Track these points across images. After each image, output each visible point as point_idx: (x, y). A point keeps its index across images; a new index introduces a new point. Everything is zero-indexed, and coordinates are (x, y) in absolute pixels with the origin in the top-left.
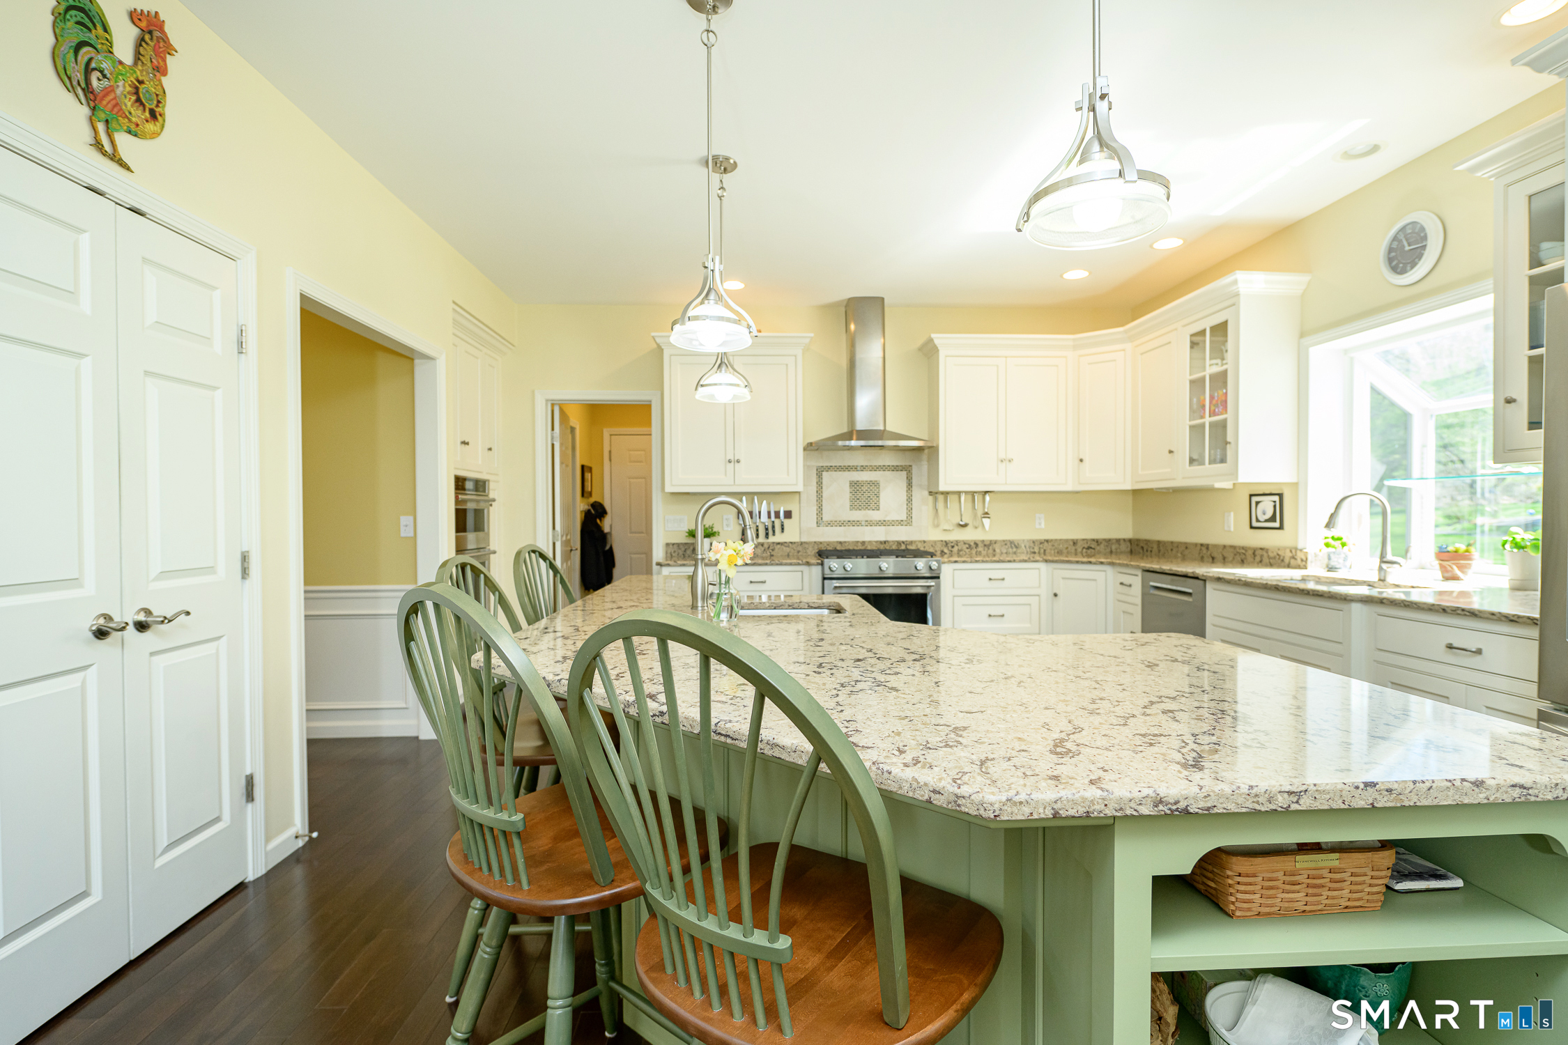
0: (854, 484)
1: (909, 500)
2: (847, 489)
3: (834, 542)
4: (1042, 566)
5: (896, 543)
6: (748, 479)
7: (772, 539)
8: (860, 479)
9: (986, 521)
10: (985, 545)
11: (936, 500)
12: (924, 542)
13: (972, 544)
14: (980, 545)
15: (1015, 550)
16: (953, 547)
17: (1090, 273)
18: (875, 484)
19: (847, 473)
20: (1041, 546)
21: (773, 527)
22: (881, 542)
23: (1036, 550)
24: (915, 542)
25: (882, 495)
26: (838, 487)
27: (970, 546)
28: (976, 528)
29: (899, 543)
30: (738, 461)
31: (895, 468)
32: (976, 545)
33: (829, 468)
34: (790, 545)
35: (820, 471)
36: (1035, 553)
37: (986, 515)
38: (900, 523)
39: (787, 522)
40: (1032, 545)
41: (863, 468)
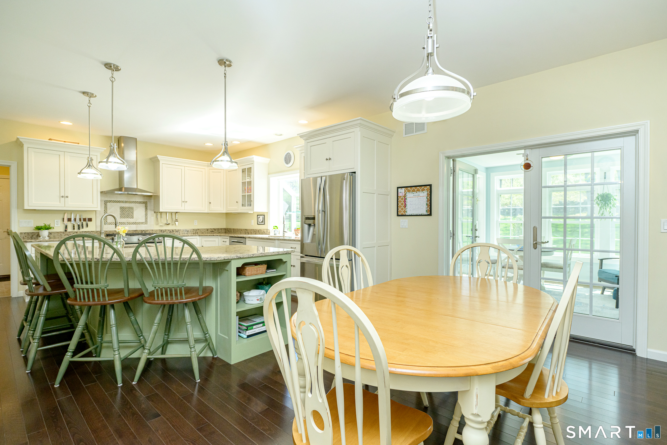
0: (121, 208)
1: (146, 215)
2: (119, 210)
3: (113, 231)
4: (198, 237)
5: (141, 231)
6: (72, 204)
7: (81, 230)
8: (125, 206)
9: (177, 223)
10: (176, 231)
11: (157, 215)
12: (153, 230)
13: (171, 231)
14: (174, 231)
15: (187, 232)
16: (164, 232)
18: (132, 208)
19: (118, 204)
20: (196, 231)
21: (82, 225)
22: (134, 231)
24: (149, 230)
25: (135, 213)
26: (114, 209)
27: (170, 231)
28: (173, 225)
29: (142, 231)
30: (67, 197)
31: (140, 203)
32: (173, 231)
33: (110, 201)
34: (91, 232)
35: (106, 202)
36: (194, 233)
37: (177, 220)
38: (142, 223)
39: (89, 223)
40: (193, 231)
41: (126, 202)
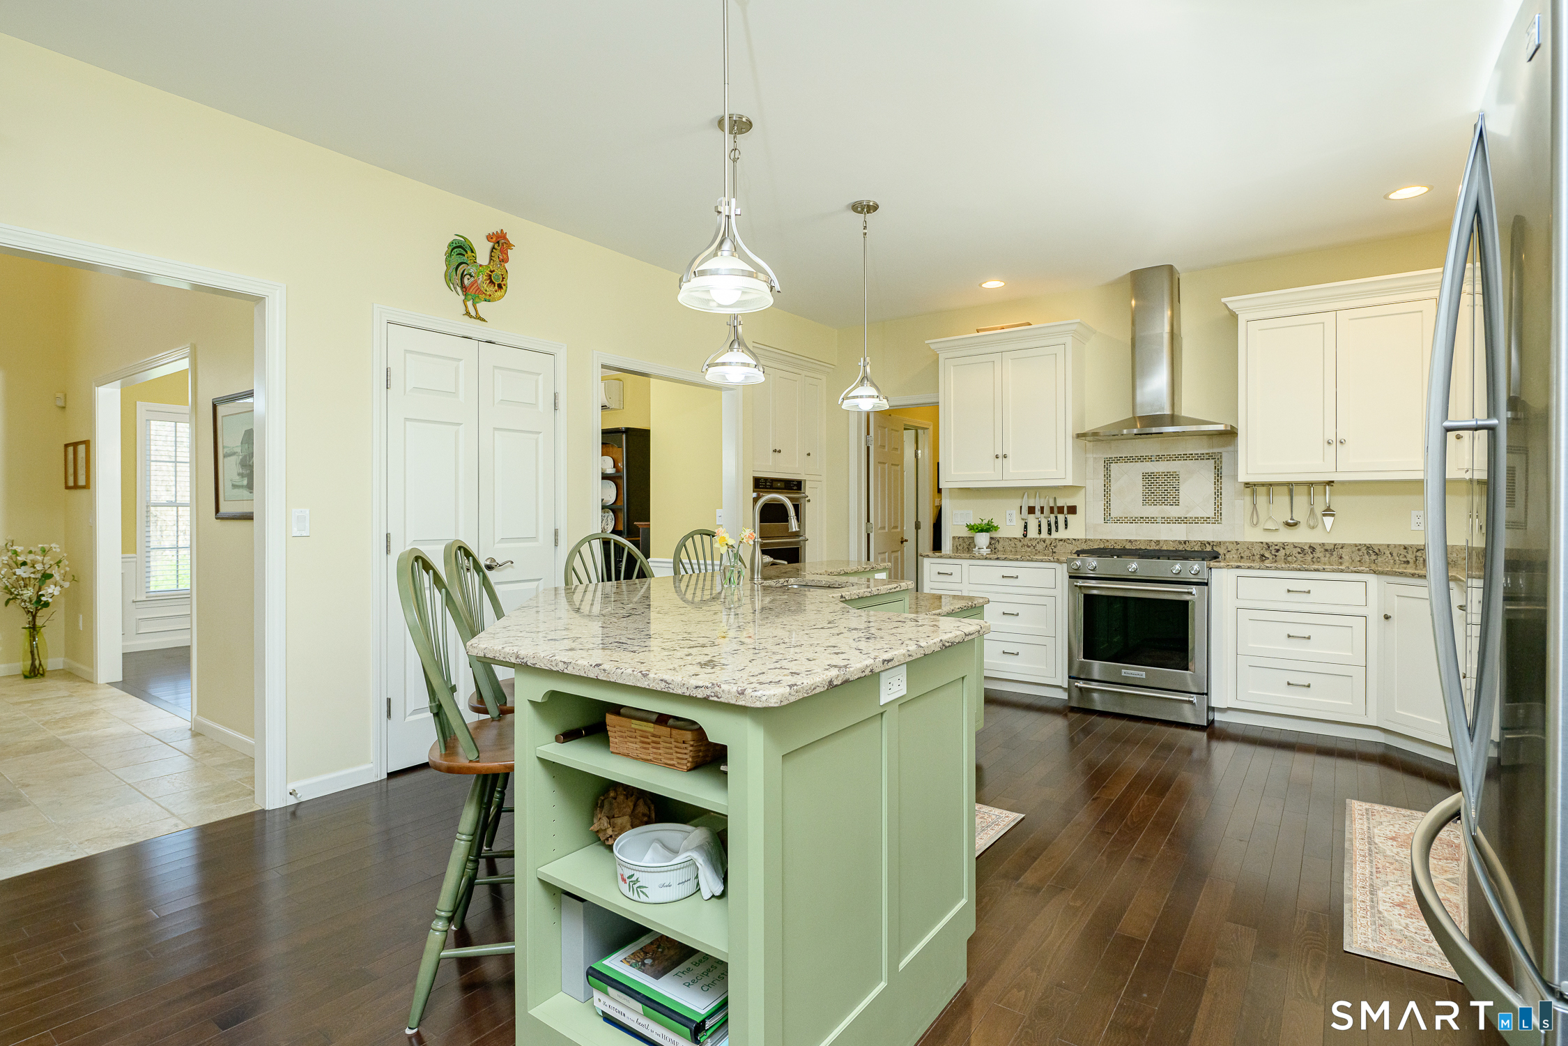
0: (1147, 477)
1: (1218, 494)
2: (1139, 482)
3: (1123, 540)
4: (1372, 579)
5: (1199, 544)
6: (1018, 474)
7: (1055, 535)
8: (1155, 470)
9: (1328, 521)
10: (1326, 550)
11: (1254, 493)
12: (1237, 543)
13: (1306, 548)
14: (1318, 549)
15: (1374, 557)
16: (1278, 551)
17: (1431, 188)
18: (1174, 476)
19: (1139, 464)
20: (1419, 554)
21: (1056, 523)
22: (1180, 542)
23: (1410, 557)
24: (1225, 543)
25: (1183, 489)
26: (1129, 480)
27: (1303, 550)
28: (1313, 528)
29: (1203, 544)
30: (1005, 456)
31: (1200, 457)
32: (1313, 549)
33: (1118, 460)
34: (1073, 541)
35: (1108, 463)
36: (1408, 562)
37: (1328, 512)
38: (1206, 520)
39: (1070, 517)
40: (1403, 552)
41: (1159, 458)
